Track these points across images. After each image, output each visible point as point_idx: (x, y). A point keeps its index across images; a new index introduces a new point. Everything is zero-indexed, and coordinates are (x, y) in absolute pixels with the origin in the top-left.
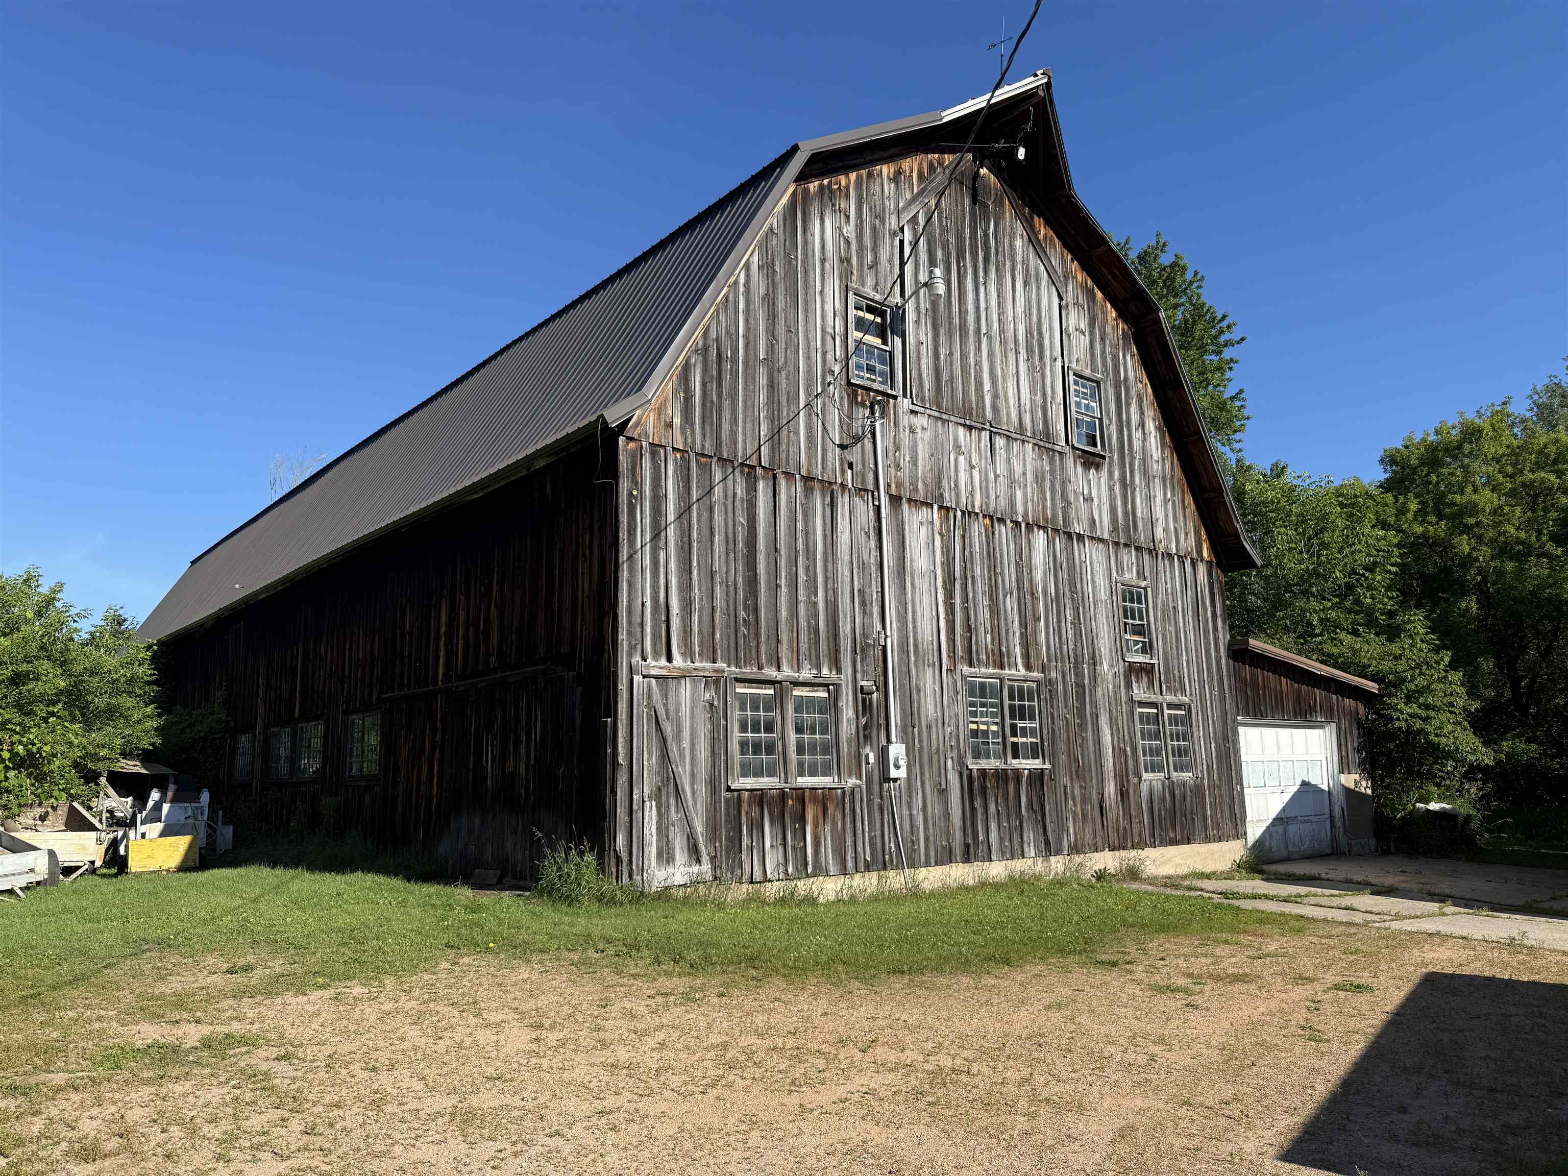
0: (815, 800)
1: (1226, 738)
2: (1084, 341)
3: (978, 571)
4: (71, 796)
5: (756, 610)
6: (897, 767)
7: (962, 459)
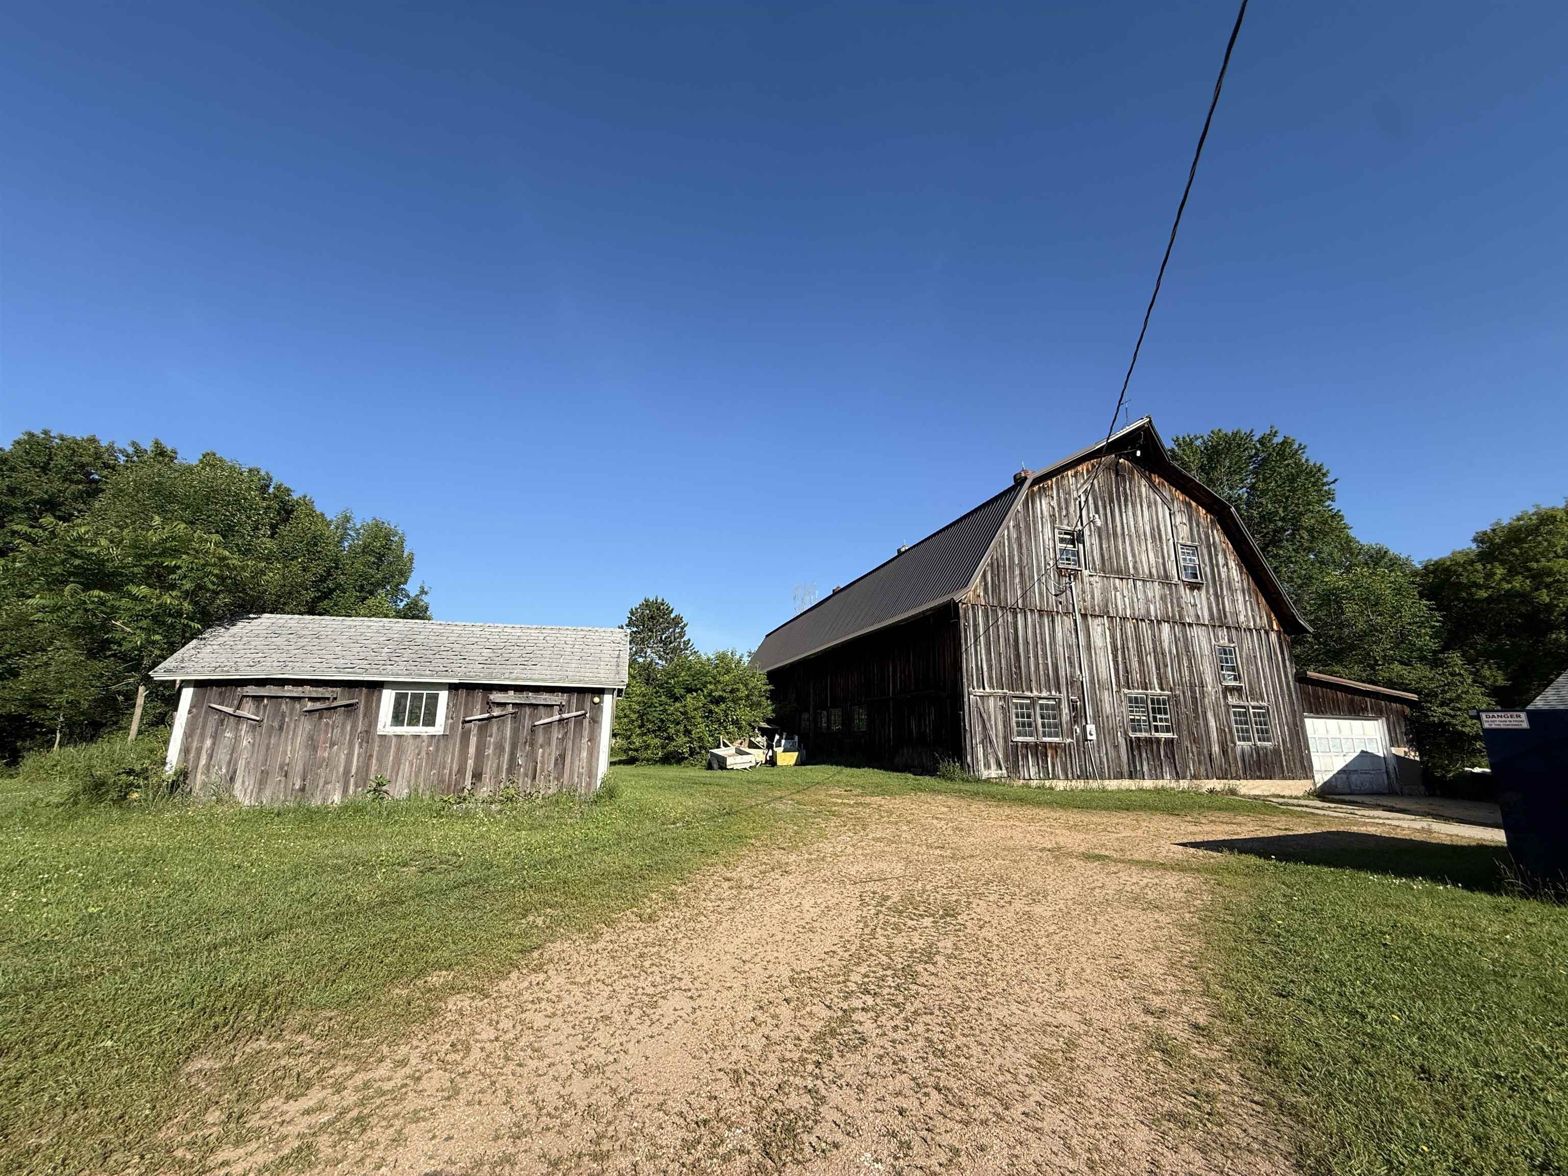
0: (1051, 747)
1: (1295, 725)
2: (1186, 529)
3: (1130, 645)
4: (749, 735)
5: (1020, 668)
6: (1091, 735)
7: (1118, 593)
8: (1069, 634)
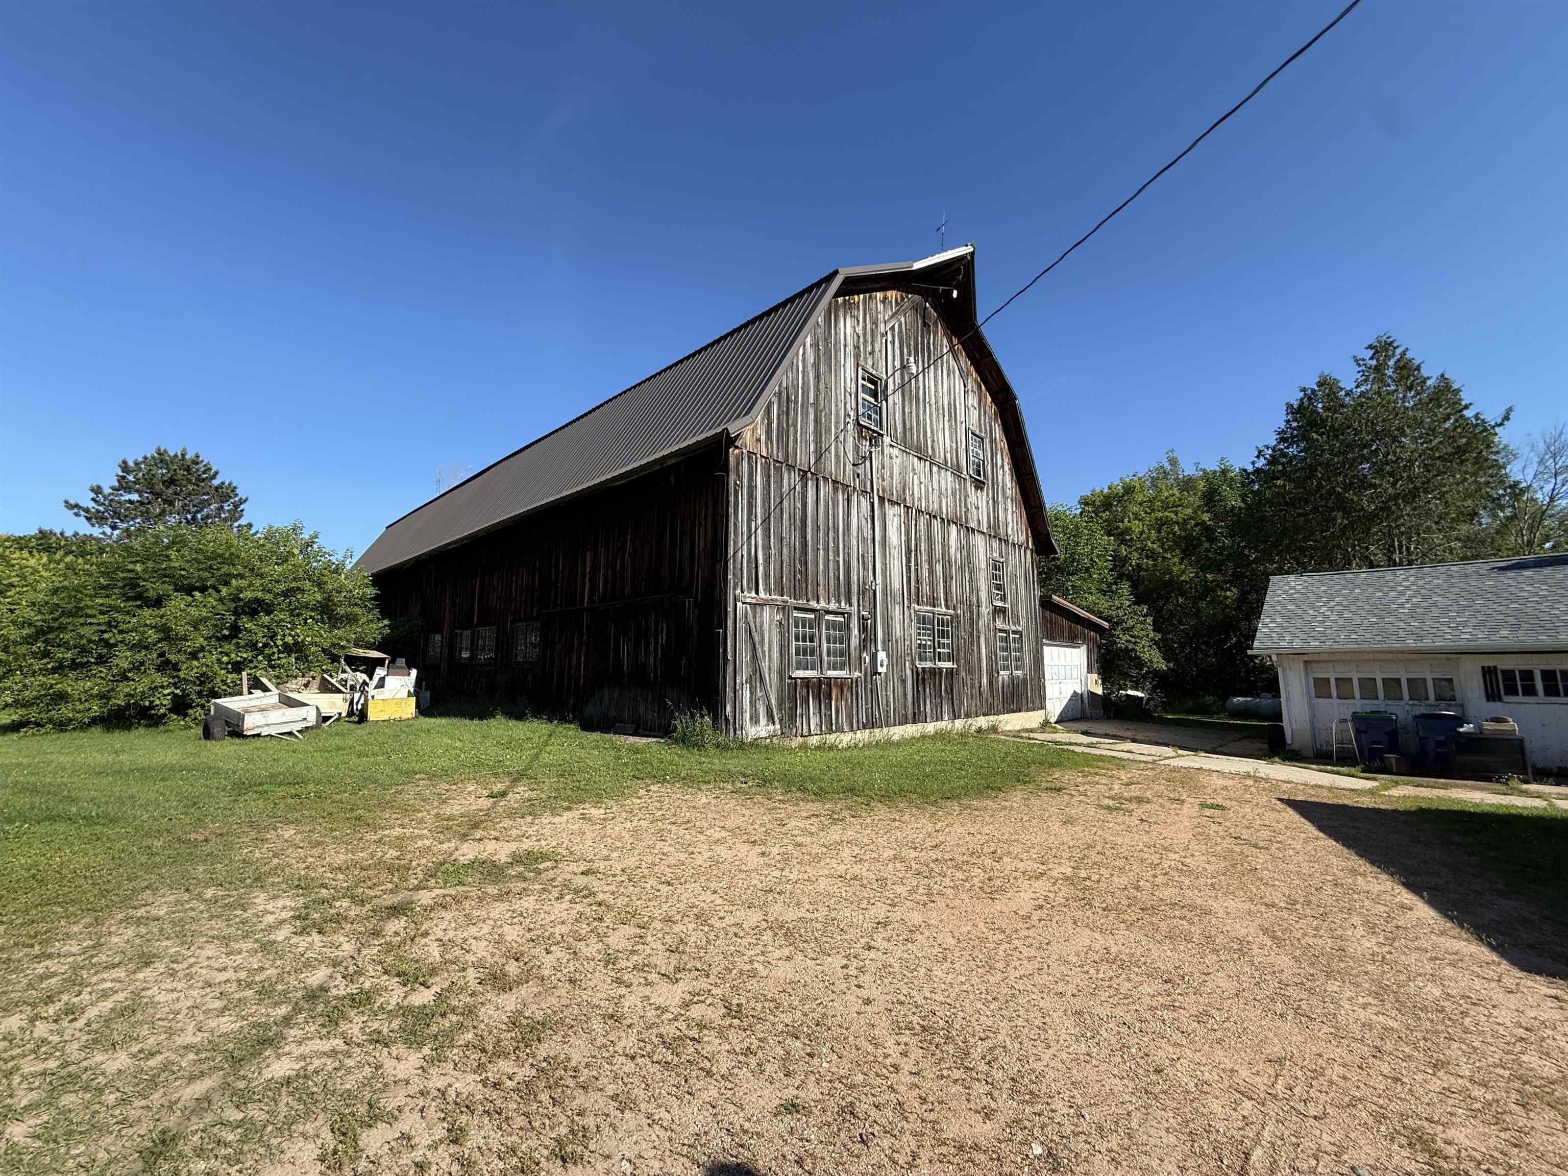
0: (836, 685)
1: (1038, 652)
4: (323, 670)
5: (806, 563)
6: (882, 666)
7: (916, 477)
8: (864, 522)
